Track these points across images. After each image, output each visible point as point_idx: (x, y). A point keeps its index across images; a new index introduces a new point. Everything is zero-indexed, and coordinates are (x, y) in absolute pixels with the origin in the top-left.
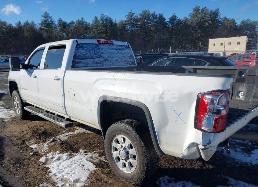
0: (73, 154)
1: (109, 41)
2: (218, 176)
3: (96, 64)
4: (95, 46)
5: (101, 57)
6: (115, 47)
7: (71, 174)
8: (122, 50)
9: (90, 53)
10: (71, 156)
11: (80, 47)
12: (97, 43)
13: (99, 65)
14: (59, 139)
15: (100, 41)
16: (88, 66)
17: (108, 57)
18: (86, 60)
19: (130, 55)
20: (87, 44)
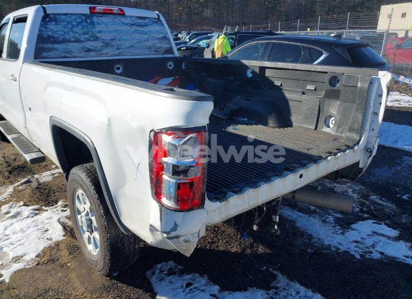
0: (44, 208)
1: (115, 9)
2: (263, 269)
3: (86, 51)
4: (83, 18)
5: (96, 39)
6: (129, 21)
7: (15, 246)
8: (143, 26)
9: (74, 32)
10: (37, 212)
11: (50, 21)
12: (87, 12)
13: (92, 54)
14: (37, 179)
15: (94, 8)
16: (68, 55)
17: (113, 40)
18: (64, 46)
19: (161, 36)
20: (66, 14)
